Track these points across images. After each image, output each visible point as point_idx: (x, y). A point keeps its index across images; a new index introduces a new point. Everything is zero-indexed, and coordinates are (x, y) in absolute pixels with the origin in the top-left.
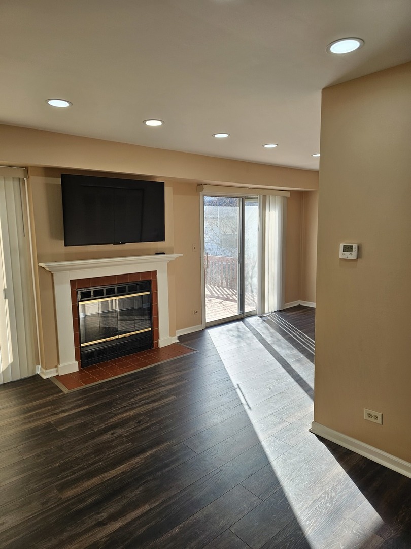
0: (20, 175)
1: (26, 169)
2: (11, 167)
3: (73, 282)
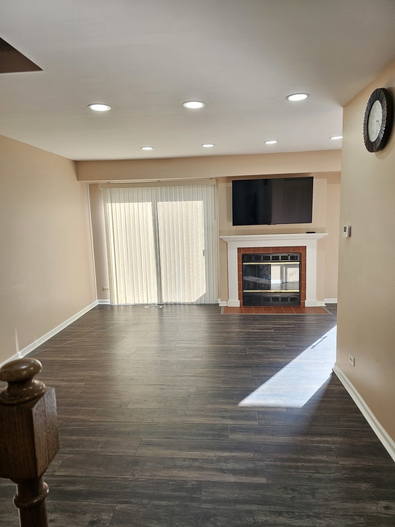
0: (214, 182)
1: (217, 179)
2: (211, 179)
3: (239, 249)
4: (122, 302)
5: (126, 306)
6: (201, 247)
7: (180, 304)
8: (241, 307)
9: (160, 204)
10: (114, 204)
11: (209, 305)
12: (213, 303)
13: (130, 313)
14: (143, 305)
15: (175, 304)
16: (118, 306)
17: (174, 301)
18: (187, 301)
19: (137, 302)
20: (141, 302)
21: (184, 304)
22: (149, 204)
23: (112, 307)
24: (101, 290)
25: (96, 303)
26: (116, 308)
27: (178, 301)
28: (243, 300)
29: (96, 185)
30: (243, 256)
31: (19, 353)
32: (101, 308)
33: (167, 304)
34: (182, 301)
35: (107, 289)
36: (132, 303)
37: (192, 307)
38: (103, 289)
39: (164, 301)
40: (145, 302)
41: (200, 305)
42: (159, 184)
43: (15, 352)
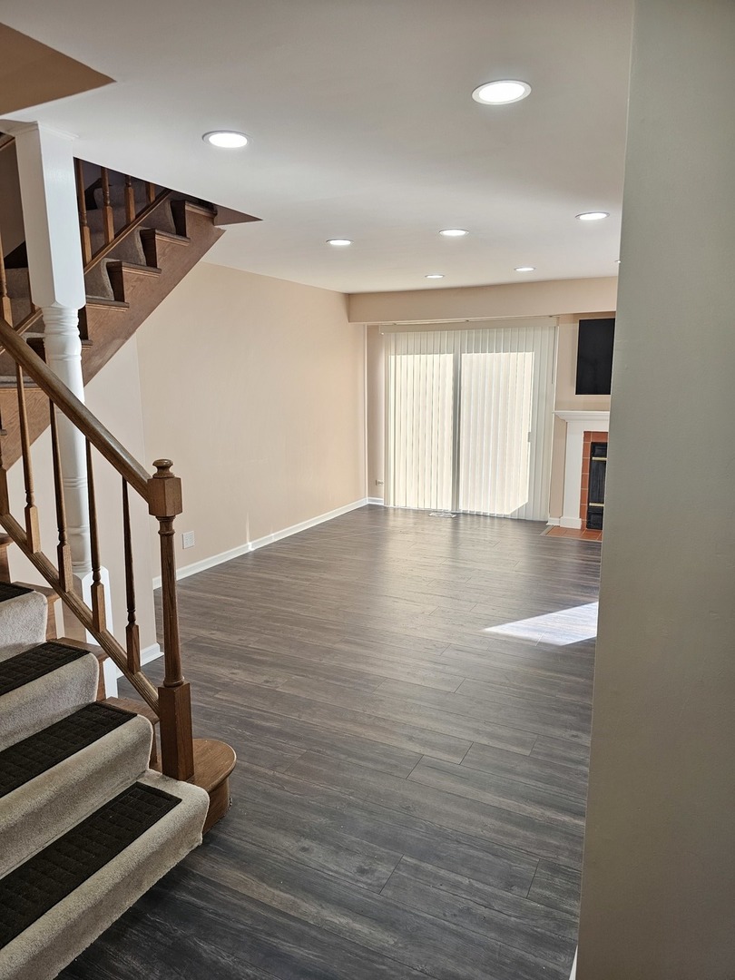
0: (555, 322)
1: (558, 317)
2: (550, 316)
3: (587, 434)
4: (401, 504)
5: (406, 511)
6: (526, 427)
7: (485, 516)
8: (582, 529)
9: (466, 358)
10: (398, 357)
11: (532, 522)
12: (538, 519)
13: (411, 521)
14: (429, 511)
15: (478, 515)
16: (395, 509)
17: (476, 509)
18: (497, 512)
19: (421, 507)
20: (427, 507)
21: (492, 517)
22: (449, 358)
23: (386, 509)
24: (374, 484)
25: (366, 501)
26: (391, 511)
27: (482, 511)
28: (589, 518)
29: (376, 327)
30: (594, 445)
31: (250, 544)
32: (372, 509)
33: (465, 514)
34: (489, 512)
35: (381, 483)
36: (414, 507)
37: (504, 522)
38: (377, 483)
39: (462, 508)
40: (434, 507)
41: (518, 521)
42: (467, 326)
43: (246, 542)
